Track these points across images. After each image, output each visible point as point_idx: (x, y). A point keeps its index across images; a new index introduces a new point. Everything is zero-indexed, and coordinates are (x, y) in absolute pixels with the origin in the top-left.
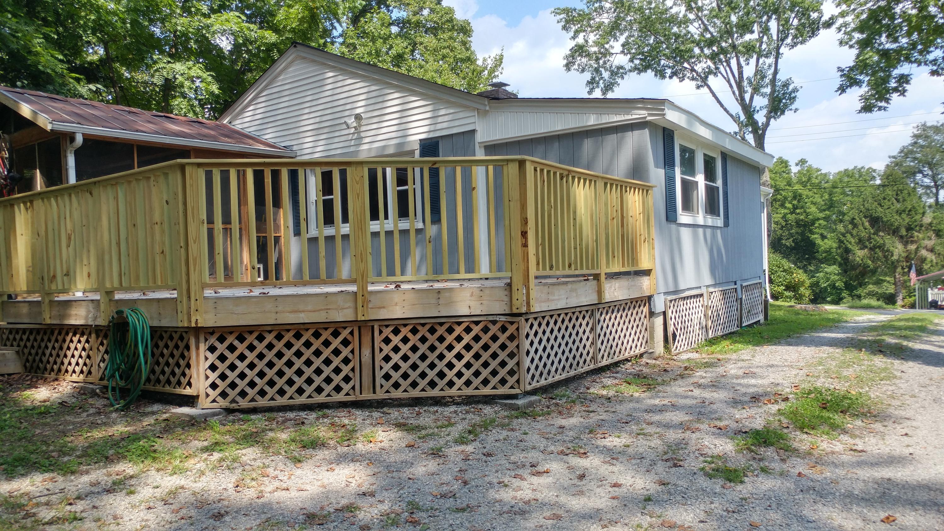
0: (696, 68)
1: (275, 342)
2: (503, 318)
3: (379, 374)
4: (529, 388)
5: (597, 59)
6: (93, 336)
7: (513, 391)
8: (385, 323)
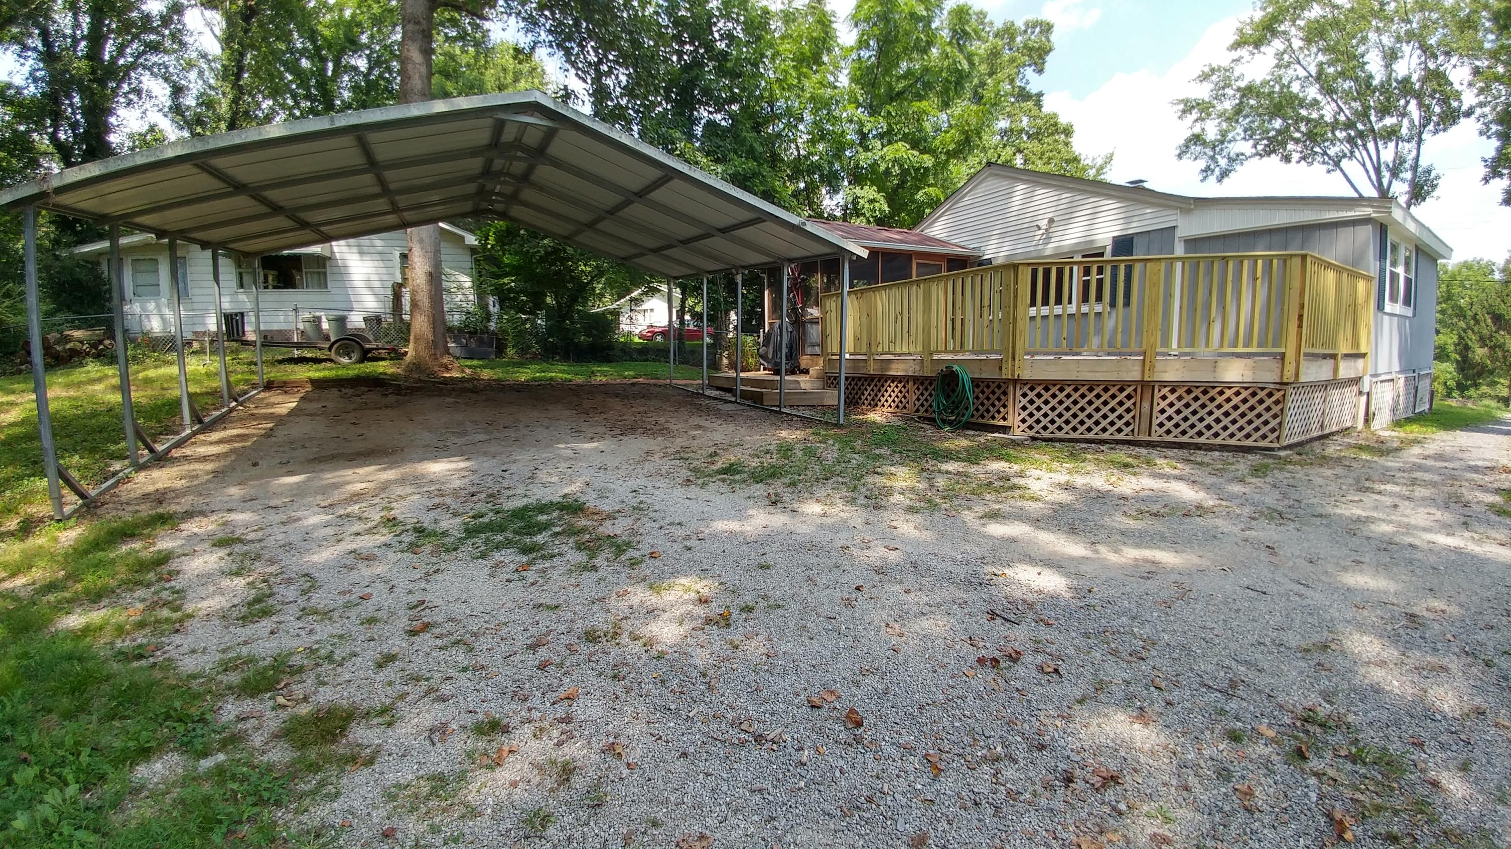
0: (1328, 152)
1: (1072, 393)
2: (1272, 386)
3: (1155, 422)
4: (1285, 444)
5: (1214, 148)
6: (911, 383)
7: (1272, 445)
8: (1163, 384)
